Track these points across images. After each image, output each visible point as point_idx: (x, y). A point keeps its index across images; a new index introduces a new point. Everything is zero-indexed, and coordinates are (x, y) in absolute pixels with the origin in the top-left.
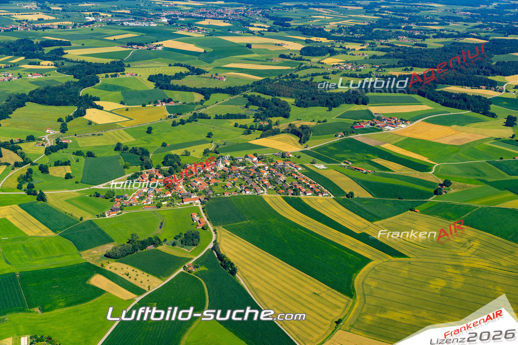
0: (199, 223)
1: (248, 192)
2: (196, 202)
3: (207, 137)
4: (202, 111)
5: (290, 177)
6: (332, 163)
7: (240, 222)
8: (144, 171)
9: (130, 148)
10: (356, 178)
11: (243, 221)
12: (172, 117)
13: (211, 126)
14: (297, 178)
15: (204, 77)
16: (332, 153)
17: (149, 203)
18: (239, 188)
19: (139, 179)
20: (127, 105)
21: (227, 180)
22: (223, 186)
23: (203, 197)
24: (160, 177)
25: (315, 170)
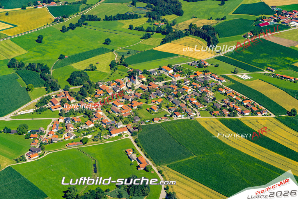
0: (139, 164)
1: (179, 116)
2: (125, 132)
3: (104, 43)
4: (87, 12)
5: (217, 92)
6: (254, 71)
7: (185, 158)
8: (53, 94)
9: (27, 64)
10: (287, 89)
11: (189, 157)
12: (59, 21)
13: (105, 30)
14: (226, 94)
16: (249, 58)
17: (72, 138)
18: (167, 111)
19: (50, 105)
20: (5, 8)
21: (150, 101)
22: (149, 109)
23: (131, 125)
24: (73, 101)
25: (240, 81)
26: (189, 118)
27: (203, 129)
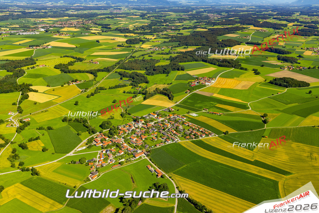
0: (157, 174)
1: (169, 142)
2: (143, 155)
3: (112, 102)
4: (98, 85)
5: (184, 125)
6: (198, 111)
7: (180, 167)
8: (94, 136)
9: (74, 119)
10: (218, 120)
11: (183, 166)
12: (84, 91)
13: (110, 95)
14: (189, 126)
15: (86, 63)
16: (192, 104)
17: (113, 162)
18: (161, 139)
19: (94, 143)
20: (52, 87)
21: (150, 134)
22: (151, 139)
23: (144, 150)
24: (107, 139)
25: (193, 118)
26: (174, 142)
27: (184, 148)
